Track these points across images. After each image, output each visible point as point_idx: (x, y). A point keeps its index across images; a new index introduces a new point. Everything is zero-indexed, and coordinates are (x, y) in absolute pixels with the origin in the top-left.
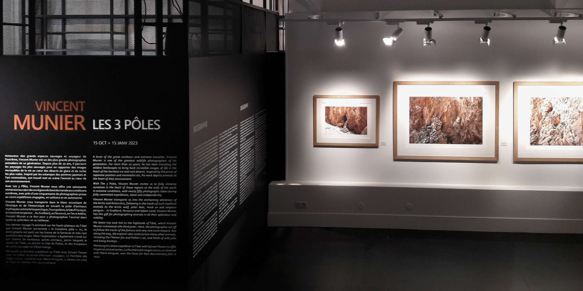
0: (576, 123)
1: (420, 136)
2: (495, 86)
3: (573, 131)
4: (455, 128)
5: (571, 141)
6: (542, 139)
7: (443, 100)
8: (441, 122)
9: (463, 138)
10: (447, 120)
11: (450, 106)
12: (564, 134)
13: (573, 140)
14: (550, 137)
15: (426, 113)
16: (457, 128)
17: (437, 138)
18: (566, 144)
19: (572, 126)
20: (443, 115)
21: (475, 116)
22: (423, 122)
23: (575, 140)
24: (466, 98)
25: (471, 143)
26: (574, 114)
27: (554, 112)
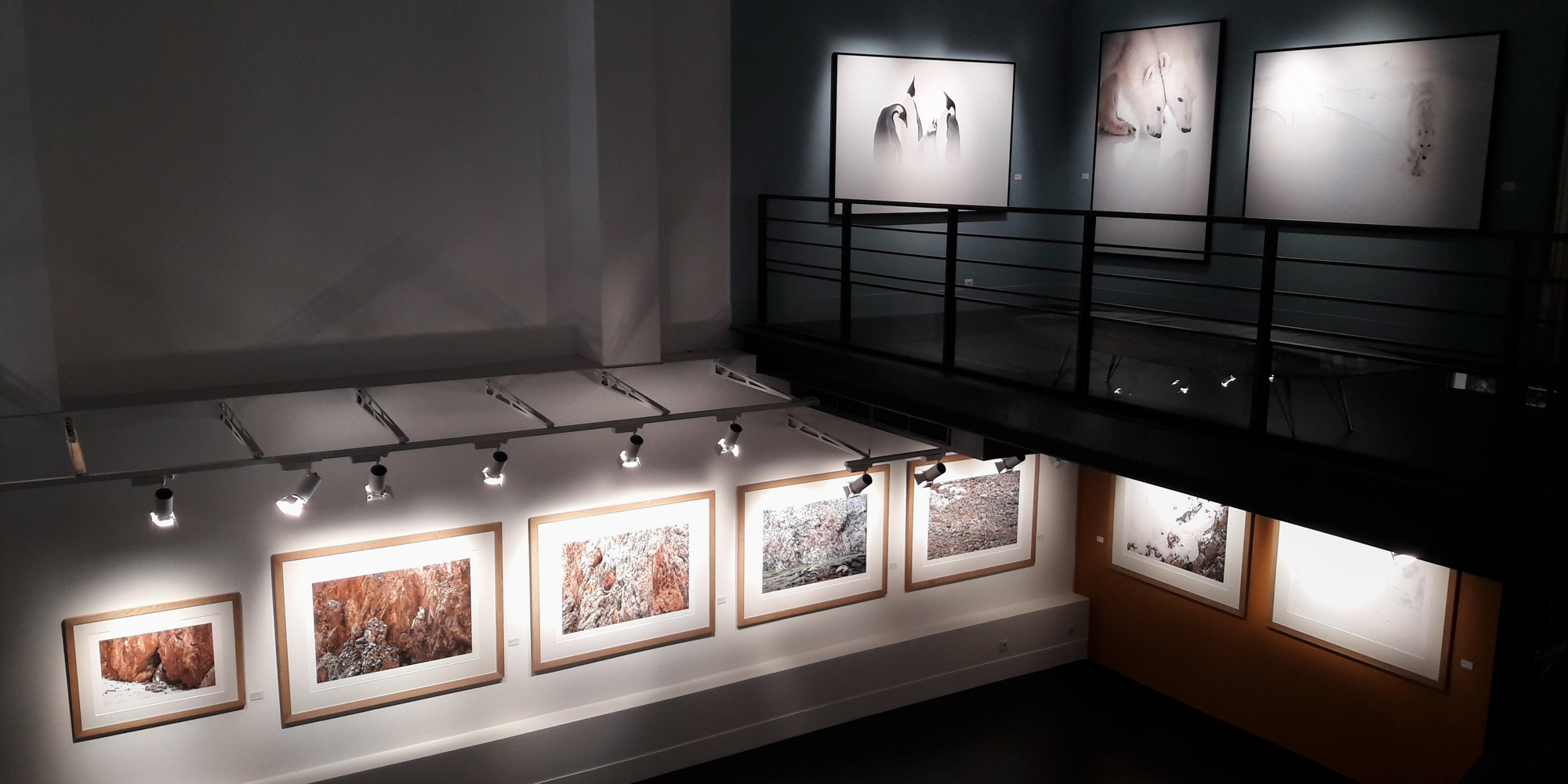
0: (642, 577)
1: (341, 663)
2: (493, 532)
3: (637, 594)
4: (415, 632)
5: (635, 612)
6: (584, 619)
7: (388, 579)
8: (385, 625)
9: (432, 649)
10: (397, 618)
11: (403, 589)
12: (623, 601)
13: (637, 609)
14: (598, 612)
15: (352, 612)
16: (420, 631)
17: (377, 659)
18: (627, 618)
19: (636, 583)
20: (389, 610)
21: (456, 599)
22: (345, 632)
23: (641, 608)
24: (437, 567)
25: (448, 654)
26: (638, 561)
27: (605, 564)
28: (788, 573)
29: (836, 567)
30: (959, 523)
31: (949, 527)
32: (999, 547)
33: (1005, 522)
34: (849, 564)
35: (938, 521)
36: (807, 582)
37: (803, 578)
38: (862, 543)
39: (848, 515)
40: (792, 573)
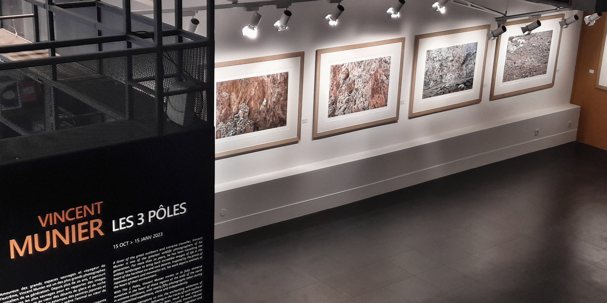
0: (367, 87)
1: (227, 128)
2: (300, 57)
3: (364, 96)
4: (262, 112)
5: (362, 106)
6: (338, 109)
7: (251, 82)
8: (248, 108)
9: (269, 122)
10: (254, 104)
11: (257, 88)
12: (357, 100)
13: (363, 105)
14: (345, 106)
15: (234, 100)
16: (264, 112)
17: (243, 127)
18: (358, 110)
19: (364, 90)
20: (251, 99)
21: (281, 95)
22: (230, 111)
23: (365, 105)
24: (273, 76)
25: (276, 126)
26: (365, 77)
27: (350, 78)
28: (435, 87)
29: (459, 85)
30: (520, 61)
31: (515, 63)
32: (538, 76)
33: (542, 61)
34: (465, 84)
35: (510, 59)
36: (444, 93)
37: (442, 90)
38: (472, 71)
39: (467, 54)
40: (437, 87)
